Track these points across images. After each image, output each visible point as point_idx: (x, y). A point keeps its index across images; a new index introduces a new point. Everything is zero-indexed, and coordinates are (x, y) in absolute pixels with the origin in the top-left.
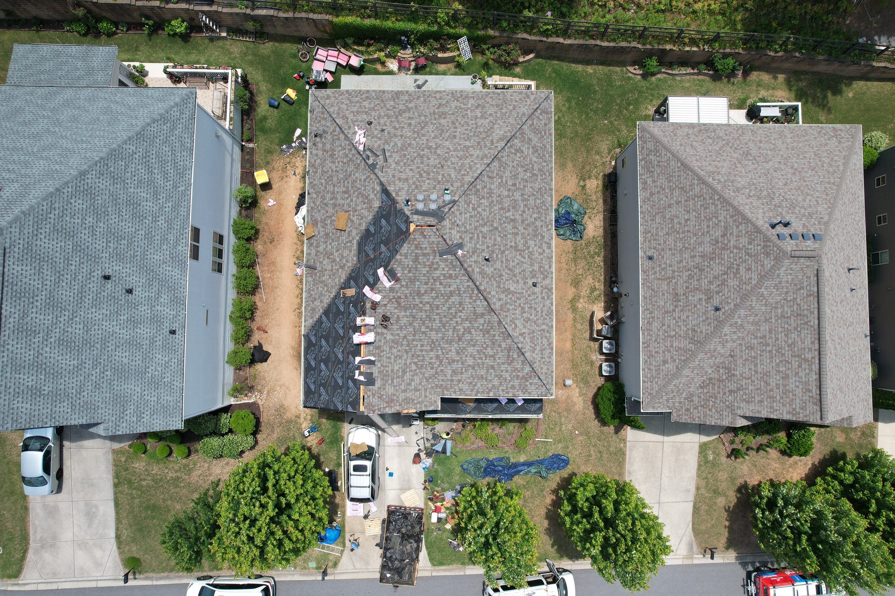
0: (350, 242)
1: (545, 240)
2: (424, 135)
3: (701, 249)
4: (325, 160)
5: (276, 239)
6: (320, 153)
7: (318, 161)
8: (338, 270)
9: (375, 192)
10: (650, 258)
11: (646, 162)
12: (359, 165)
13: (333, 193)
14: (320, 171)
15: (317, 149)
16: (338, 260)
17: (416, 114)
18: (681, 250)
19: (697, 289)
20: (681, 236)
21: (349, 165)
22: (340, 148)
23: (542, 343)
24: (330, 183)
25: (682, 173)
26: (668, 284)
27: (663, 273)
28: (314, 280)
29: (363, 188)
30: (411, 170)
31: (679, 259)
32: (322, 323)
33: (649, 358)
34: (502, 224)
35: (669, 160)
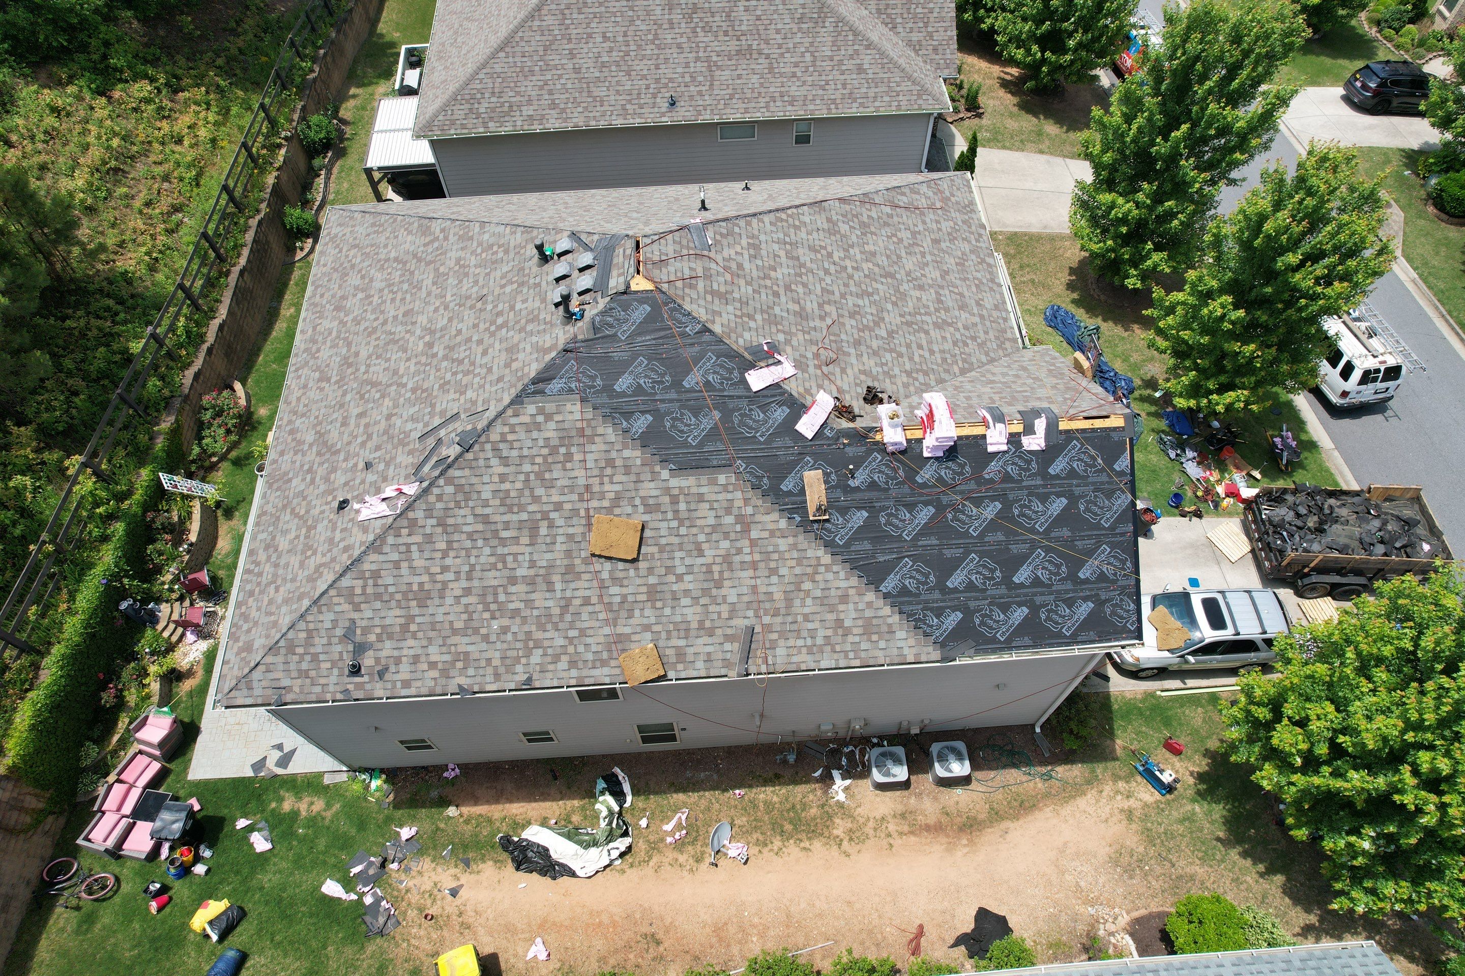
0: (675, 501)
2: (396, 372)
3: (658, 11)
4: (433, 626)
5: (645, 929)
6: (411, 646)
7: (435, 653)
8: (753, 543)
9: (540, 419)
10: (673, 104)
11: (491, 118)
12: (459, 488)
13: (531, 582)
14: (462, 643)
15: (398, 661)
16: (725, 544)
17: (335, 416)
18: (659, 47)
19: (728, 16)
20: (633, 48)
21: (457, 528)
22: (404, 565)
24: (502, 598)
25: (517, 49)
26: (719, 68)
27: (701, 79)
28: (783, 635)
29: (527, 468)
30: (485, 353)
31: (675, 50)
32: (904, 591)
33: (855, 100)
35: (491, 75)
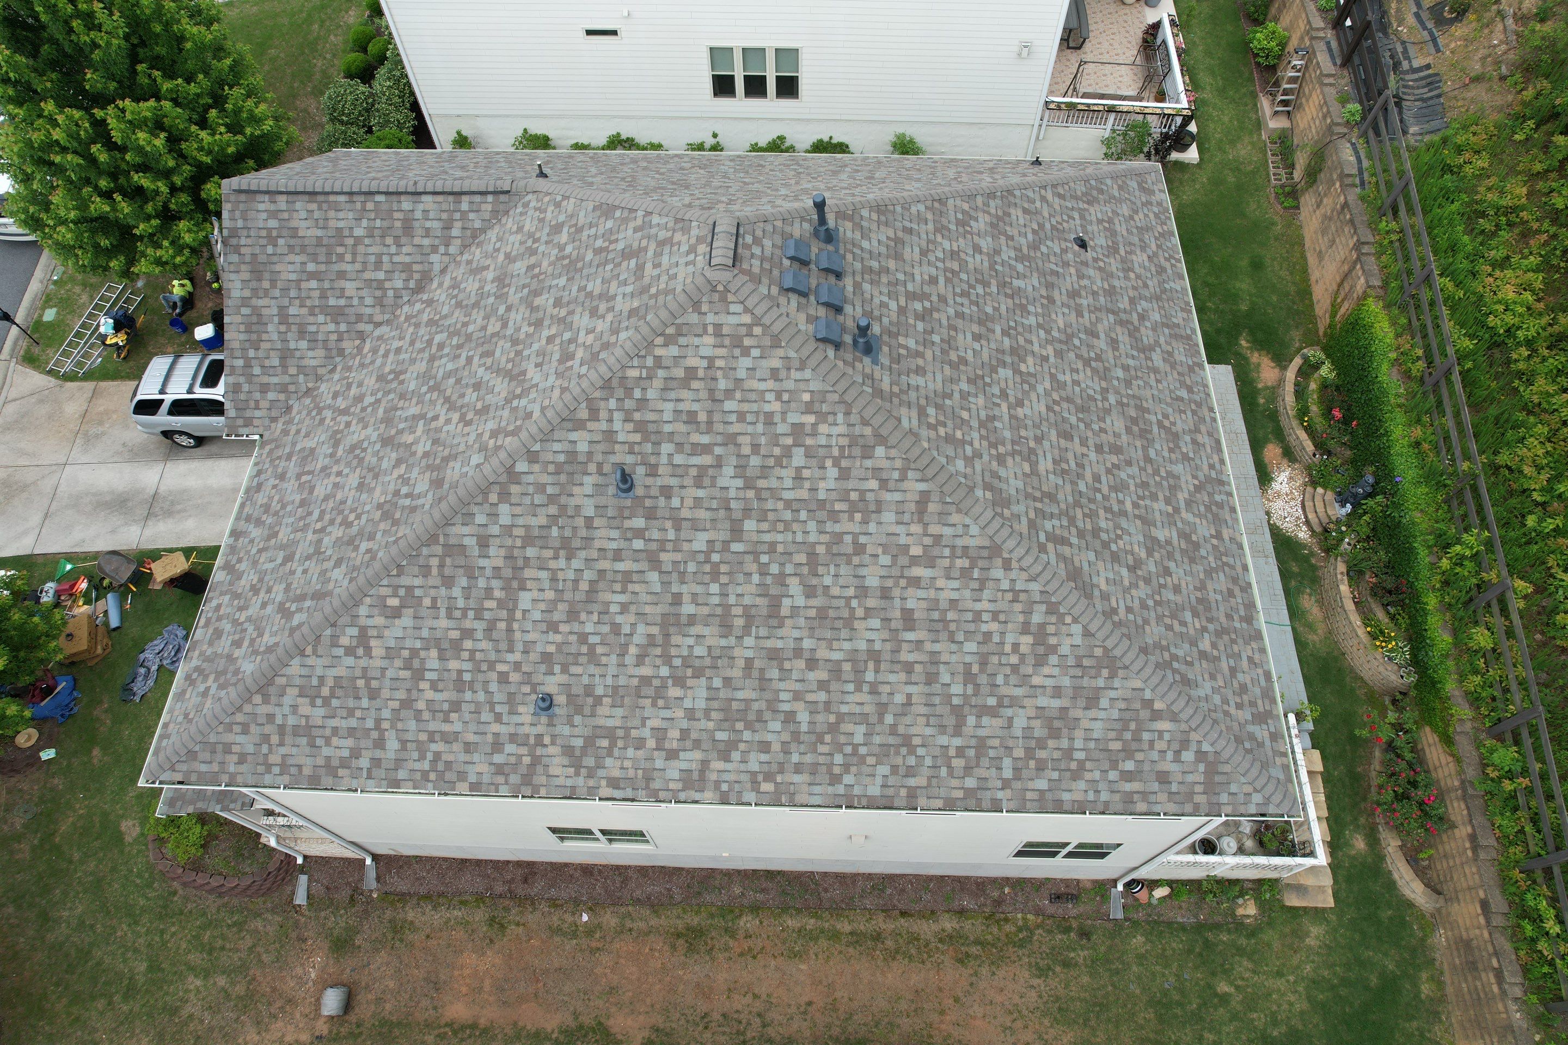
1: (717, 765)
23: (335, 730)
34: (756, 554)
